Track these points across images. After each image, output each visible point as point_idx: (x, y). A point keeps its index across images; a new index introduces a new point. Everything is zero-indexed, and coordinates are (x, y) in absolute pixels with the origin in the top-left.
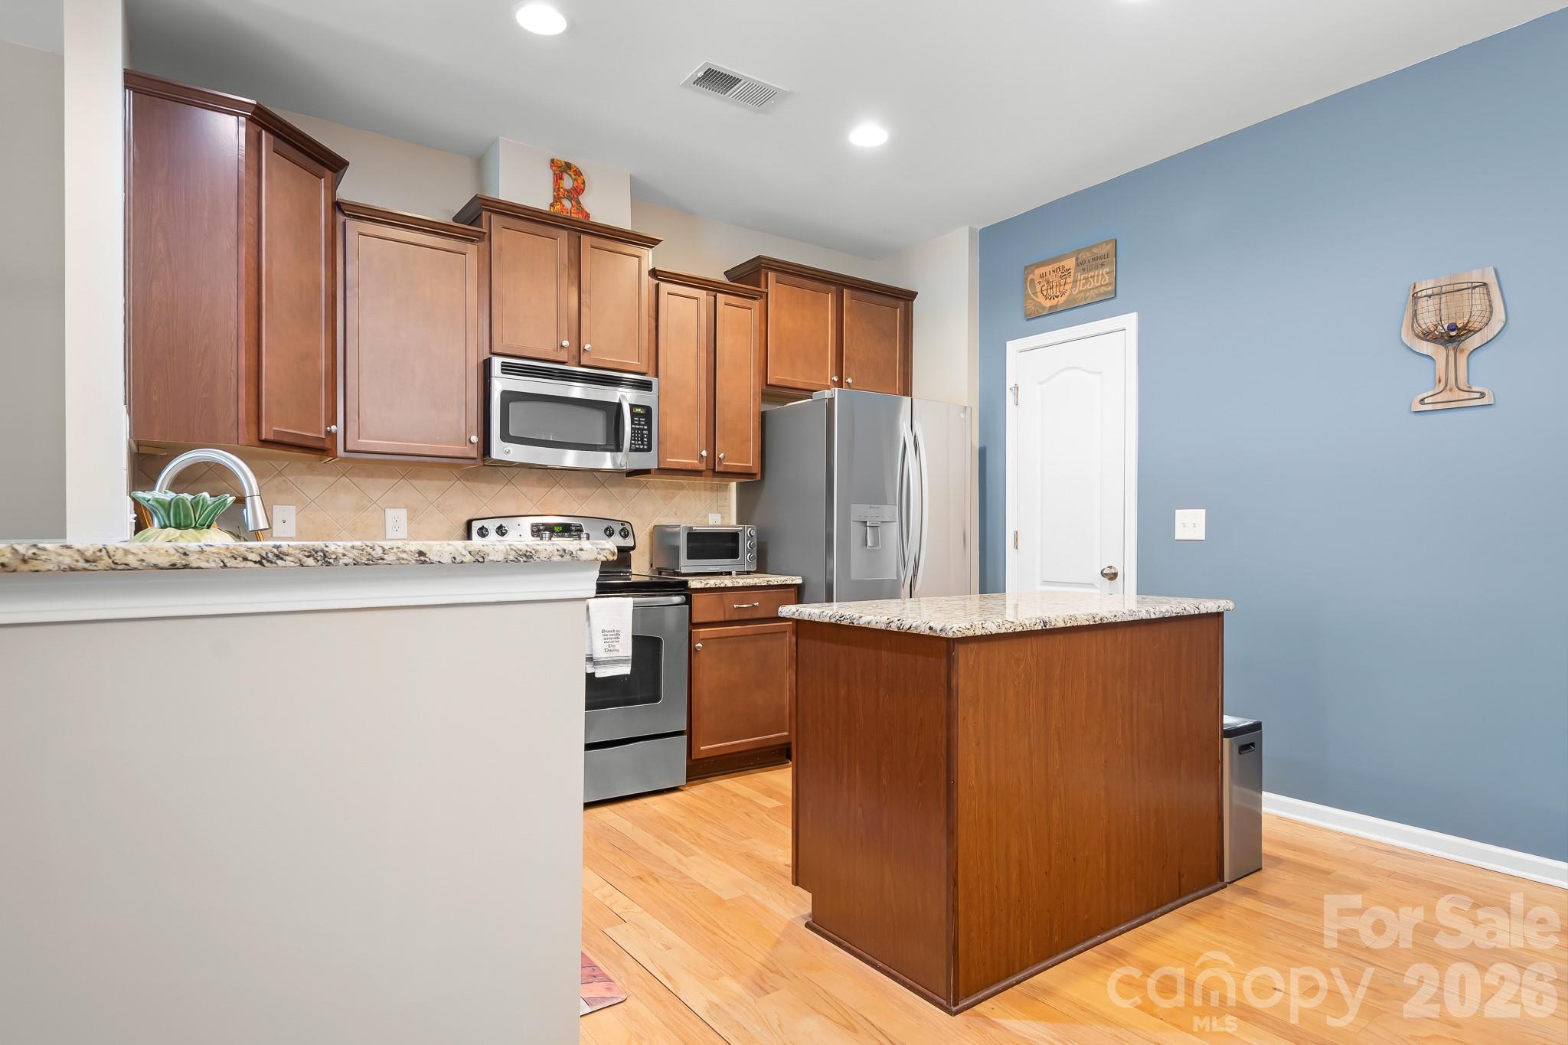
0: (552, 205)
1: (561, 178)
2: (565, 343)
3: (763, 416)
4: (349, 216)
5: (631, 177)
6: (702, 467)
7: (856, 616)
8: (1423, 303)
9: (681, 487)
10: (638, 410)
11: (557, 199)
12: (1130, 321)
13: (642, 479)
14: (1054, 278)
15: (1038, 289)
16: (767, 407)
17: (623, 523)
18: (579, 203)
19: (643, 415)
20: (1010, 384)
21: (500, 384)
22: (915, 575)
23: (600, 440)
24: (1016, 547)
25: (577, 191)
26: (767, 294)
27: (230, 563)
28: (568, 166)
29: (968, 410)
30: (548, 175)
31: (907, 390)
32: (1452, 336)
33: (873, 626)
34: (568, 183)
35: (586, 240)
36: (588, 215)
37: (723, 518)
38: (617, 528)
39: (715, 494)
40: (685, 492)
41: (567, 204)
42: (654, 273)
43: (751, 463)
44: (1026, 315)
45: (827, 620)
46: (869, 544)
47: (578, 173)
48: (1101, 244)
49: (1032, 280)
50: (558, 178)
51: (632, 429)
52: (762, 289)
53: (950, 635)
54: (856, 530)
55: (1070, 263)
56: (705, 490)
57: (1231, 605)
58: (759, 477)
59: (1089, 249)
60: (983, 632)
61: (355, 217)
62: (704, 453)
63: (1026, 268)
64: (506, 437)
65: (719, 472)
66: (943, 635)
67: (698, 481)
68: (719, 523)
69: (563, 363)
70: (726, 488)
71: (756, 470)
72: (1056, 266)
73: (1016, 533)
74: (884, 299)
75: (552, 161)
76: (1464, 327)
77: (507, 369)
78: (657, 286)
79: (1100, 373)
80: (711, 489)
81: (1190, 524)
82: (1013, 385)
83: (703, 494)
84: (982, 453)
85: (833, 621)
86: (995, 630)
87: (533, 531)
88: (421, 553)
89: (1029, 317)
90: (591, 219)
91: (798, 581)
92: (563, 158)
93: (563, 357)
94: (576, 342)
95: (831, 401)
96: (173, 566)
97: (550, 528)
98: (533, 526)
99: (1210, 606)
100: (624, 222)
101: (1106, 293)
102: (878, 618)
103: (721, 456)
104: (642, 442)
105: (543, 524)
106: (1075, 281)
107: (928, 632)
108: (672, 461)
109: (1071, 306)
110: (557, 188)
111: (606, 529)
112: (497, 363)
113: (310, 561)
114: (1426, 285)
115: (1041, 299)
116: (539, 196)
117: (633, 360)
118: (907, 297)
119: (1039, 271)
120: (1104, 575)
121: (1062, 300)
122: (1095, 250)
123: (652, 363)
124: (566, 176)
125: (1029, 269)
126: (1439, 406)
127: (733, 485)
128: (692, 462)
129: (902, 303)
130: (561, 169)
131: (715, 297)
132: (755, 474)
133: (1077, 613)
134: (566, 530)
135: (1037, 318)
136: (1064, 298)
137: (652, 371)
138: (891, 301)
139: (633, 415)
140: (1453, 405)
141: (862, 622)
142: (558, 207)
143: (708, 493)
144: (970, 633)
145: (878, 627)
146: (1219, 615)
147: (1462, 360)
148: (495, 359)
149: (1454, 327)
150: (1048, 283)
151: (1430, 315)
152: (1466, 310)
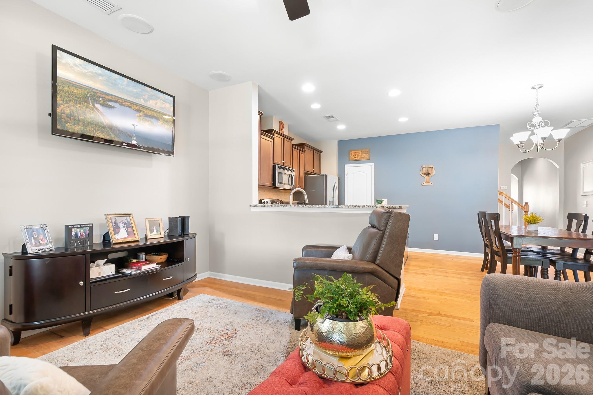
8: (424, 169)
11: (280, 130)
12: (373, 164)
14: (357, 154)
19: (294, 177)
21: (278, 170)
25: (283, 128)
26: (305, 151)
28: (282, 122)
29: (339, 178)
35: (285, 139)
42: (293, 146)
43: (304, 188)
50: (280, 125)
54: (329, 202)
55: (360, 151)
62: (299, 185)
63: (350, 151)
64: (278, 182)
72: (357, 151)
77: (279, 167)
78: (293, 149)
79: (366, 173)
82: (346, 173)
89: (350, 161)
94: (284, 161)
95: (325, 176)
101: (368, 158)
106: (361, 155)
109: (360, 160)
114: (424, 166)
115: (353, 157)
118: (320, 151)
119: (353, 152)
121: (358, 158)
122: (365, 150)
123: (292, 165)
126: (426, 185)
131: (299, 151)
137: (292, 168)
138: (317, 152)
147: (429, 178)
148: (277, 165)
149: (428, 173)
150: (355, 154)
151: (425, 171)
152: (430, 171)
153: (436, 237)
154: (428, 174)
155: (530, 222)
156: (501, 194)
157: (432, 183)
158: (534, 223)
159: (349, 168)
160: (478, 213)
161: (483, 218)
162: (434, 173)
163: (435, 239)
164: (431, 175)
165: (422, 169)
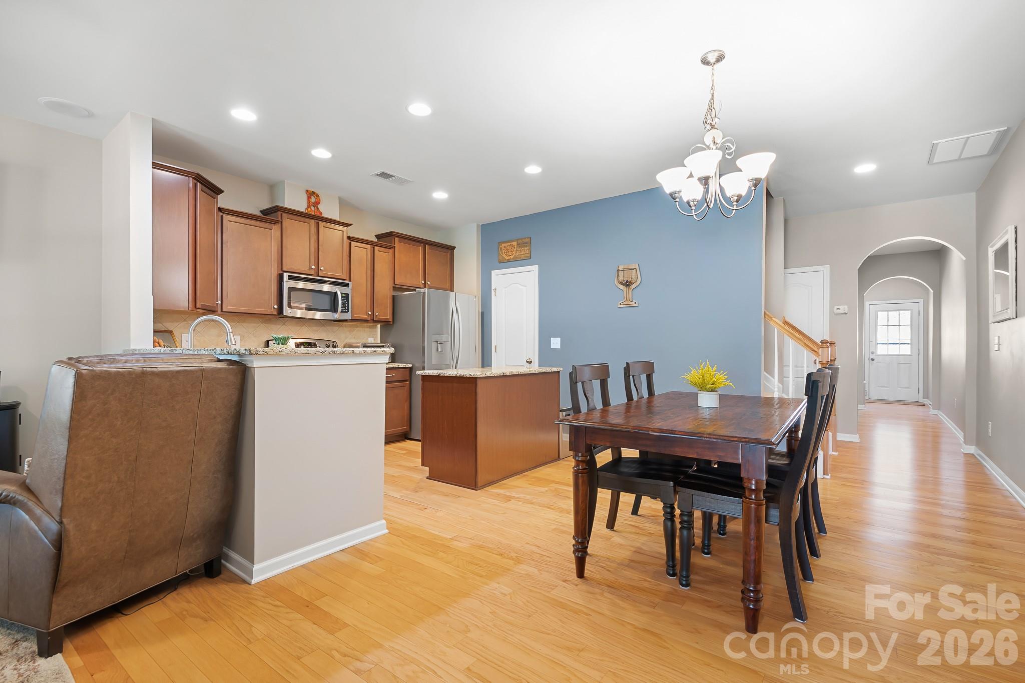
0: (307, 209)
1: (311, 198)
2: (313, 267)
3: (394, 297)
4: (224, 213)
5: (340, 198)
6: (369, 319)
7: (445, 373)
8: (621, 273)
9: (357, 327)
10: (344, 295)
11: (309, 206)
12: (536, 268)
13: (344, 323)
14: (509, 249)
15: (503, 252)
16: (396, 293)
17: (333, 342)
18: (318, 208)
19: (346, 297)
20: (493, 288)
21: (287, 284)
22: (457, 363)
23: (328, 307)
24: (496, 352)
25: (317, 203)
26: (395, 247)
27: (316, 353)
28: (314, 193)
29: (477, 297)
30: (305, 197)
31: (452, 290)
32: (628, 284)
33: (451, 375)
34: (313, 200)
35: (322, 224)
36: (321, 213)
37: (374, 340)
38: (331, 344)
39: (371, 329)
40: (358, 328)
41: (313, 208)
42: (349, 238)
43: (389, 316)
44: (499, 261)
45: (435, 375)
46: (439, 351)
47: (318, 196)
48: (526, 238)
49: (501, 248)
50: (309, 198)
51: (342, 303)
52: (393, 245)
53: (476, 376)
54: (434, 345)
55: (515, 243)
56: (367, 328)
57: (562, 369)
58: (392, 323)
59: (522, 239)
60: (486, 376)
61: (226, 214)
62: (370, 313)
63: (499, 243)
64: (290, 306)
65: (376, 321)
66: (474, 376)
67: (365, 324)
68: (373, 342)
69: (311, 275)
70: (376, 327)
71: (391, 320)
72: (510, 244)
73: (496, 346)
74: (442, 249)
75: (307, 191)
76: (630, 282)
77: (290, 278)
78: (350, 243)
79: (525, 286)
80: (370, 327)
81: (556, 343)
82: (494, 288)
83: (366, 329)
84: (482, 314)
85: (437, 375)
86: (489, 375)
87: (295, 346)
88: (353, 351)
89: (500, 262)
90: (323, 215)
91: (410, 365)
92: (312, 190)
93: (312, 272)
94: (317, 266)
95: (424, 293)
96: (306, 353)
97: (302, 344)
98: (295, 343)
99: (555, 369)
100: (336, 217)
101: (528, 256)
102: (453, 373)
103: (377, 314)
104: (346, 309)
105: (300, 343)
106: (516, 251)
107: (469, 376)
108: (357, 316)
109: (515, 260)
110: (309, 202)
111: (327, 344)
112: (286, 275)
113: (331, 352)
114: (621, 267)
115: (504, 256)
116: (301, 205)
117: (341, 274)
118: (452, 248)
119: (503, 245)
120: (527, 362)
121: (512, 257)
122: (523, 240)
123: (348, 275)
124: (312, 197)
125: (500, 243)
126: (625, 306)
127: (379, 326)
128: (365, 317)
129: (450, 251)
130: (310, 194)
131: (374, 248)
132: (390, 322)
133: (514, 371)
134: (309, 345)
135: (504, 263)
136: (513, 256)
137: (348, 279)
138: (445, 250)
139: (342, 297)
140: (628, 306)
141: (447, 375)
142: (309, 210)
143: (368, 329)
144: (482, 376)
145: (453, 376)
146: (559, 372)
148: (285, 274)
150: (507, 250)
159: (499, 277)
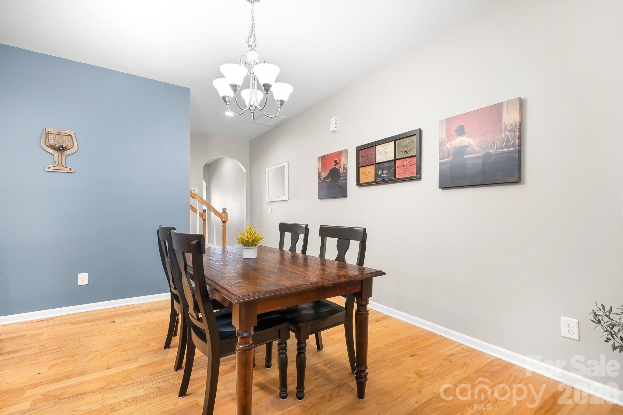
147: (64, 157)
149: (61, 146)
151: (52, 140)
152: (66, 142)
153: (83, 279)
154: (61, 149)
155: (247, 243)
156: (194, 196)
157: (71, 169)
158: (252, 246)
160: (158, 231)
161: (167, 242)
162: (75, 149)
163: (80, 283)
164: (68, 152)
165: (44, 136)
